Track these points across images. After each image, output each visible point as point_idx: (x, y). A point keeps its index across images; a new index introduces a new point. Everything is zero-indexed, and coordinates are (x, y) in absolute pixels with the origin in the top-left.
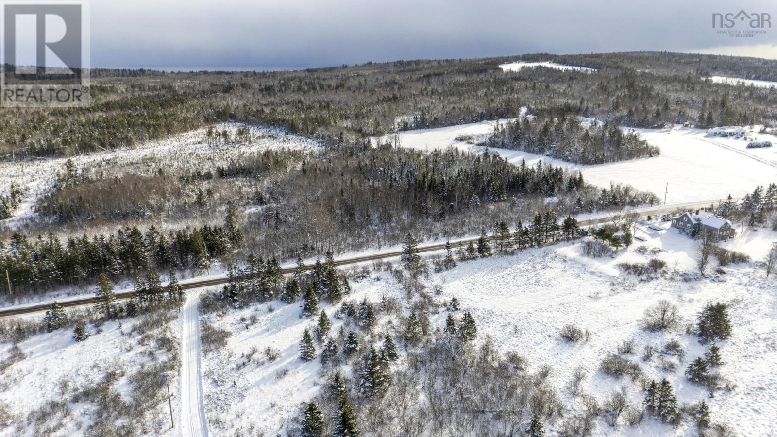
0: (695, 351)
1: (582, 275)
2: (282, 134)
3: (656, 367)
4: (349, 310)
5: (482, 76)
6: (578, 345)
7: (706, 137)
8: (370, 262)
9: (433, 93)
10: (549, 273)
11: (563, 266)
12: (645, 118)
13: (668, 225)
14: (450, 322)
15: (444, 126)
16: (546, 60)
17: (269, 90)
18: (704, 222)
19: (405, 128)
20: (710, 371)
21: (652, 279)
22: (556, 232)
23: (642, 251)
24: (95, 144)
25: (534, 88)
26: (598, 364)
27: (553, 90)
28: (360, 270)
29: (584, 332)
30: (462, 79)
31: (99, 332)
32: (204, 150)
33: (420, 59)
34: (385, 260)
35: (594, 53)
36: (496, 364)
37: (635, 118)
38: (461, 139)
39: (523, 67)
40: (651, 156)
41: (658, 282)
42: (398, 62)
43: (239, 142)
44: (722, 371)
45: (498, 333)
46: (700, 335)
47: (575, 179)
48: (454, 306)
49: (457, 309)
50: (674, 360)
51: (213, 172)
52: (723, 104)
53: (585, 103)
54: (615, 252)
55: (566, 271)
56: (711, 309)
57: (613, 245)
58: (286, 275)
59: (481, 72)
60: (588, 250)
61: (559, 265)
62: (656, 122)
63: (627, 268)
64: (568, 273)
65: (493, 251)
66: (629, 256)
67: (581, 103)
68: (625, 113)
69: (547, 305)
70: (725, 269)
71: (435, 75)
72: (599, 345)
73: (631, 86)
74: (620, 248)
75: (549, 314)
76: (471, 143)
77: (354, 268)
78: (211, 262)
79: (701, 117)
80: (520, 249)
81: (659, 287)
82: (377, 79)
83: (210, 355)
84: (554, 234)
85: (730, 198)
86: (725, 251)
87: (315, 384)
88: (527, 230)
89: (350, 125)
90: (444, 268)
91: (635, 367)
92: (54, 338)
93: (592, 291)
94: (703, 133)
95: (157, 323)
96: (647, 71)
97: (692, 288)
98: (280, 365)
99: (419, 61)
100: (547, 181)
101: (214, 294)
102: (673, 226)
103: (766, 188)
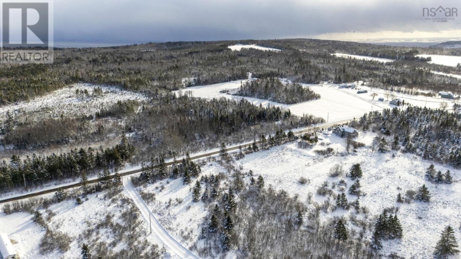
0: (350, 183)
1: (300, 157)
2: (117, 90)
3: (337, 190)
4: (205, 180)
5: (221, 54)
6: (306, 185)
7: (339, 88)
8: (205, 157)
9: (197, 64)
10: (286, 157)
11: (291, 153)
12: (311, 79)
13: (331, 132)
14: (253, 180)
15: (211, 84)
16: (253, 44)
18: (346, 130)
19: (189, 85)
20: (357, 190)
21: (329, 156)
23: (322, 144)
24: (4, 100)
25: (252, 62)
26: (316, 191)
27: (261, 63)
28: (201, 162)
29: (307, 179)
30: (211, 55)
31: (87, 200)
32: (75, 101)
33: (181, 41)
34: (212, 156)
35: (276, 39)
36: (276, 195)
37: (306, 79)
38: (224, 92)
39: (242, 49)
40: (317, 99)
41: (331, 157)
42: (168, 42)
43: (95, 96)
44: (361, 189)
45: (272, 183)
46: (351, 177)
47: (287, 112)
48: (251, 174)
49: (253, 175)
50: (343, 187)
51: (93, 115)
52: (344, 71)
53: (280, 71)
54: (312, 146)
55: (293, 155)
56: (355, 166)
57: (311, 143)
58: (168, 166)
59: (220, 51)
60: (300, 145)
61: (290, 153)
62: (316, 81)
63: (318, 152)
64: (294, 156)
65: (259, 148)
66: (317, 147)
67: (278, 71)
68: (301, 76)
69: (289, 170)
70: (356, 150)
71: (195, 52)
72: (314, 184)
73: (300, 60)
74: (313, 144)
75: (291, 174)
76: (229, 94)
77: (198, 161)
78: (124, 163)
79: (336, 78)
80: (270, 147)
81: (332, 160)
82: (161, 54)
83: (150, 204)
84: (284, 139)
85: (354, 119)
86: (355, 142)
87: (205, 210)
88: (273, 138)
89: (158, 84)
90: (240, 158)
91: (330, 191)
92: (64, 204)
93: (307, 163)
94: (337, 86)
95: (115, 193)
96: (305, 50)
97: (345, 159)
98: (185, 205)
99: (181, 42)
100: (275, 114)
101: (136, 178)
102: (333, 132)
103: (368, 113)
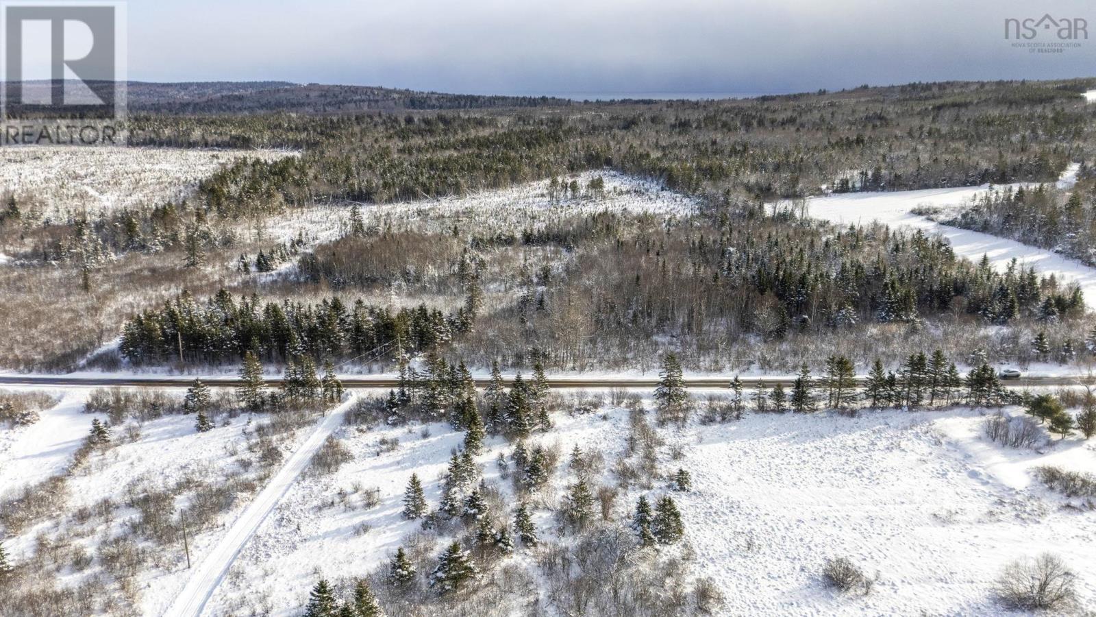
1: (951, 475)
2: (655, 189)
4: (518, 457)
5: (1038, 108)
8: (606, 390)
10: (891, 460)
11: (927, 451)
14: (641, 507)
15: (911, 189)
17: (683, 126)
19: (843, 188)
22: (954, 389)
24: (418, 189)
28: (588, 399)
30: (995, 112)
31: (225, 424)
32: (538, 206)
43: (587, 198)
47: (1062, 297)
48: (683, 482)
49: (683, 489)
51: (518, 235)
54: (1052, 444)
57: (1057, 430)
63: (1052, 477)
65: (821, 404)
66: (1074, 458)
74: (1067, 438)
76: (932, 220)
78: (413, 356)
80: (873, 408)
83: (307, 482)
84: (946, 393)
88: (892, 378)
90: (719, 419)
93: (950, 508)
95: (290, 426)
98: (371, 517)
100: (1005, 297)
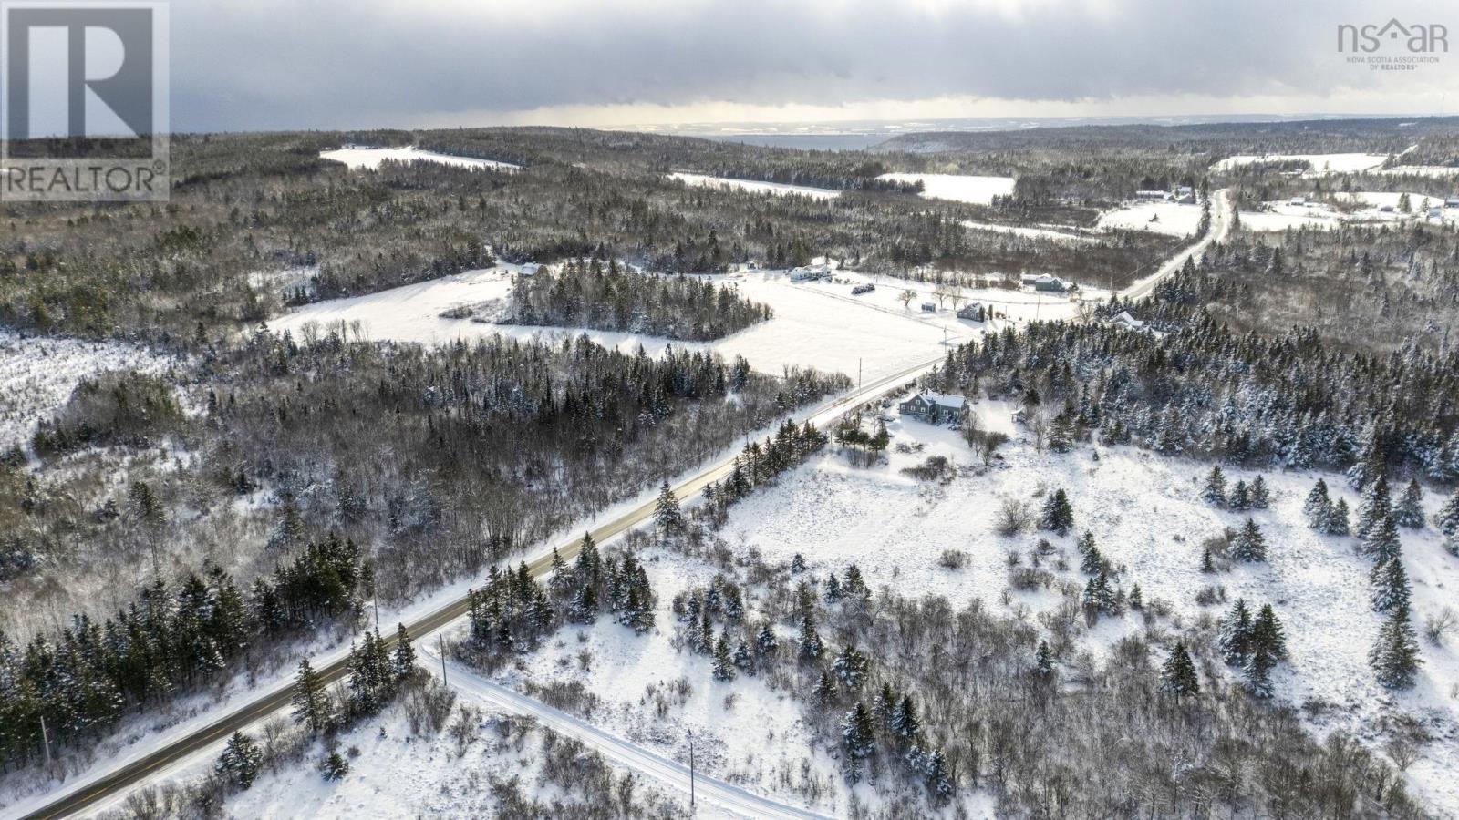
6: (965, 569)
7: (792, 282)
13: (895, 412)
14: (834, 583)
18: (940, 403)
19: (300, 299)
23: (905, 450)
27: (492, 210)
38: (458, 314)
40: (767, 319)
47: (744, 367)
48: (799, 565)
54: (882, 457)
55: (858, 492)
59: (306, 170)
60: (850, 459)
61: (843, 486)
66: (899, 459)
69: (886, 537)
70: (998, 453)
72: (986, 564)
76: (484, 322)
87: (780, 698)
90: (718, 522)
93: (912, 508)
94: (784, 277)
95: (436, 708)
98: (708, 695)
102: (905, 413)
103: (956, 349)
